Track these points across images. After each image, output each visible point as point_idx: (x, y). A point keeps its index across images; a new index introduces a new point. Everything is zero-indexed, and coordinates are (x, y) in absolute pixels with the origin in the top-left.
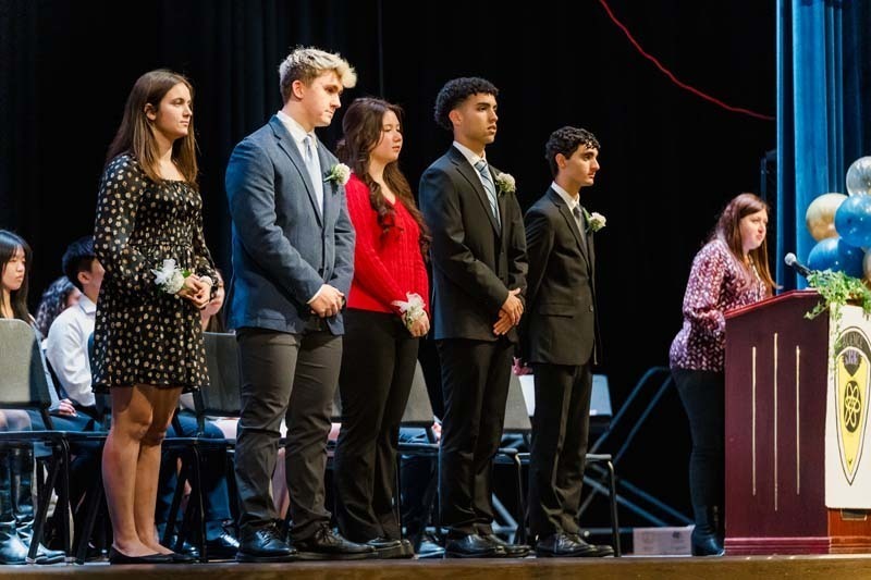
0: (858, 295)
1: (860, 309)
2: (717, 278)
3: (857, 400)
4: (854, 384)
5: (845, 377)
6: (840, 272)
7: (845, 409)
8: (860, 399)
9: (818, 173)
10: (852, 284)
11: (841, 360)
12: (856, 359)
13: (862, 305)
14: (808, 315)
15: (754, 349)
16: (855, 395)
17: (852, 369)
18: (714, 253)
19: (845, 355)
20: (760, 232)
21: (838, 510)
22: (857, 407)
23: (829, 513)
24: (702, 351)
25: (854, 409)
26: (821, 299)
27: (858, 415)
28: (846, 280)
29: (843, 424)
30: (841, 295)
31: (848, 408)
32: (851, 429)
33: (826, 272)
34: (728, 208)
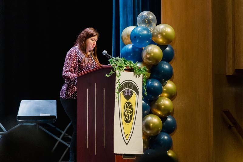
0: (131, 67)
1: (132, 73)
2: (75, 61)
3: (130, 110)
4: (129, 103)
5: (124, 101)
6: (122, 58)
7: (124, 113)
8: (132, 109)
9: (129, 18)
10: (127, 63)
11: (122, 93)
12: (130, 93)
13: (133, 72)
14: (107, 75)
15: (88, 89)
16: (130, 108)
17: (128, 97)
18: (73, 51)
19: (124, 92)
20: (94, 44)
21: (121, 155)
22: (131, 113)
23: (116, 155)
24: (70, 91)
25: (129, 114)
26: (112, 68)
27: (131, 116)
28: (125, 61)
29: (123, 120)
30: (122, 67)
31: (126, 113)
32: (127, 122)
33: (117, 58)
34: (83, 32)
